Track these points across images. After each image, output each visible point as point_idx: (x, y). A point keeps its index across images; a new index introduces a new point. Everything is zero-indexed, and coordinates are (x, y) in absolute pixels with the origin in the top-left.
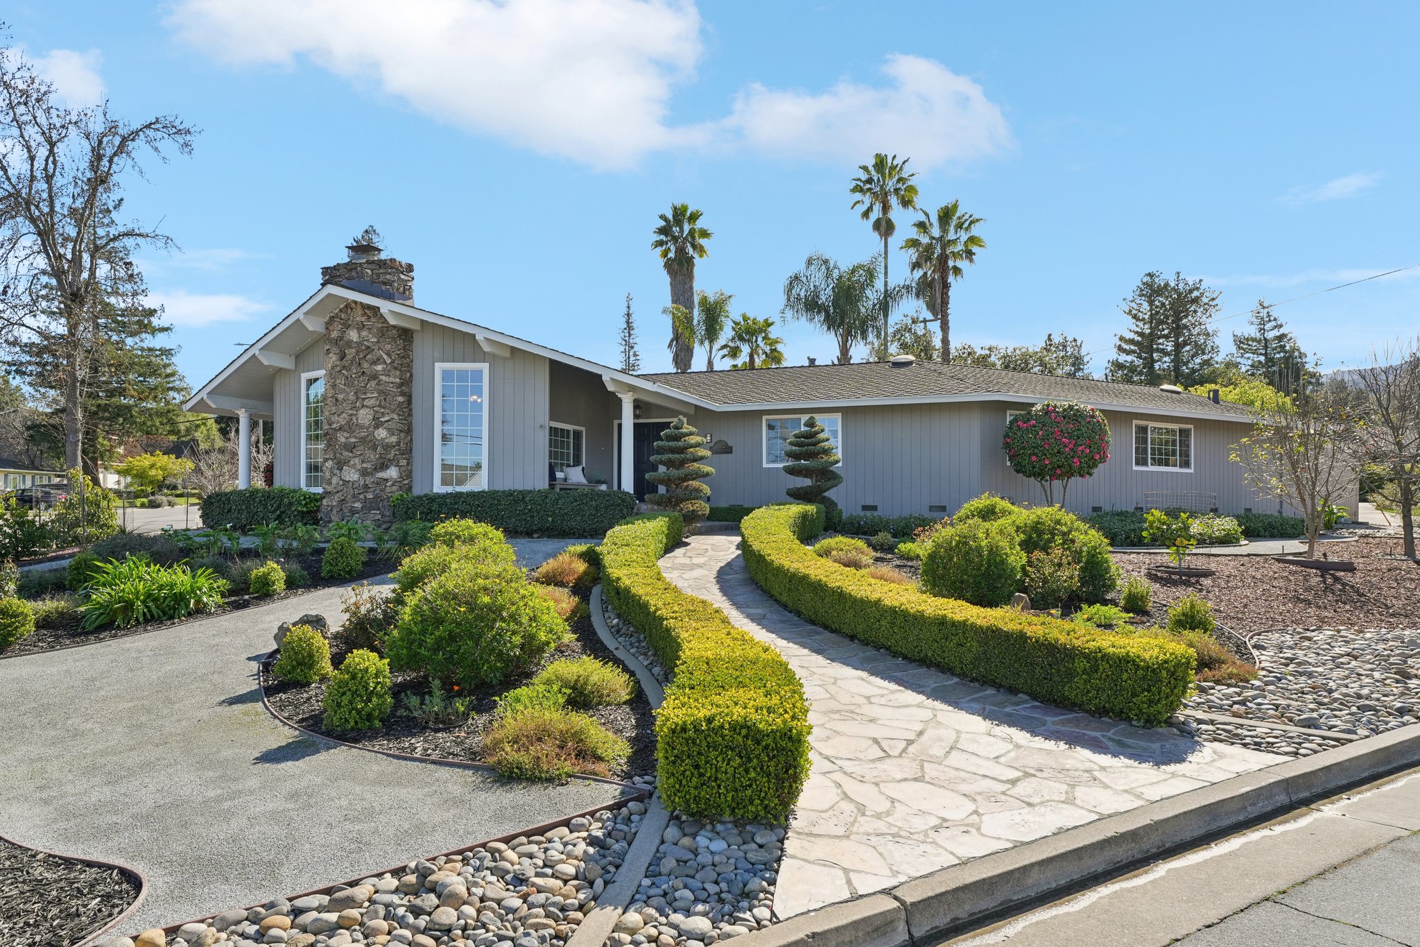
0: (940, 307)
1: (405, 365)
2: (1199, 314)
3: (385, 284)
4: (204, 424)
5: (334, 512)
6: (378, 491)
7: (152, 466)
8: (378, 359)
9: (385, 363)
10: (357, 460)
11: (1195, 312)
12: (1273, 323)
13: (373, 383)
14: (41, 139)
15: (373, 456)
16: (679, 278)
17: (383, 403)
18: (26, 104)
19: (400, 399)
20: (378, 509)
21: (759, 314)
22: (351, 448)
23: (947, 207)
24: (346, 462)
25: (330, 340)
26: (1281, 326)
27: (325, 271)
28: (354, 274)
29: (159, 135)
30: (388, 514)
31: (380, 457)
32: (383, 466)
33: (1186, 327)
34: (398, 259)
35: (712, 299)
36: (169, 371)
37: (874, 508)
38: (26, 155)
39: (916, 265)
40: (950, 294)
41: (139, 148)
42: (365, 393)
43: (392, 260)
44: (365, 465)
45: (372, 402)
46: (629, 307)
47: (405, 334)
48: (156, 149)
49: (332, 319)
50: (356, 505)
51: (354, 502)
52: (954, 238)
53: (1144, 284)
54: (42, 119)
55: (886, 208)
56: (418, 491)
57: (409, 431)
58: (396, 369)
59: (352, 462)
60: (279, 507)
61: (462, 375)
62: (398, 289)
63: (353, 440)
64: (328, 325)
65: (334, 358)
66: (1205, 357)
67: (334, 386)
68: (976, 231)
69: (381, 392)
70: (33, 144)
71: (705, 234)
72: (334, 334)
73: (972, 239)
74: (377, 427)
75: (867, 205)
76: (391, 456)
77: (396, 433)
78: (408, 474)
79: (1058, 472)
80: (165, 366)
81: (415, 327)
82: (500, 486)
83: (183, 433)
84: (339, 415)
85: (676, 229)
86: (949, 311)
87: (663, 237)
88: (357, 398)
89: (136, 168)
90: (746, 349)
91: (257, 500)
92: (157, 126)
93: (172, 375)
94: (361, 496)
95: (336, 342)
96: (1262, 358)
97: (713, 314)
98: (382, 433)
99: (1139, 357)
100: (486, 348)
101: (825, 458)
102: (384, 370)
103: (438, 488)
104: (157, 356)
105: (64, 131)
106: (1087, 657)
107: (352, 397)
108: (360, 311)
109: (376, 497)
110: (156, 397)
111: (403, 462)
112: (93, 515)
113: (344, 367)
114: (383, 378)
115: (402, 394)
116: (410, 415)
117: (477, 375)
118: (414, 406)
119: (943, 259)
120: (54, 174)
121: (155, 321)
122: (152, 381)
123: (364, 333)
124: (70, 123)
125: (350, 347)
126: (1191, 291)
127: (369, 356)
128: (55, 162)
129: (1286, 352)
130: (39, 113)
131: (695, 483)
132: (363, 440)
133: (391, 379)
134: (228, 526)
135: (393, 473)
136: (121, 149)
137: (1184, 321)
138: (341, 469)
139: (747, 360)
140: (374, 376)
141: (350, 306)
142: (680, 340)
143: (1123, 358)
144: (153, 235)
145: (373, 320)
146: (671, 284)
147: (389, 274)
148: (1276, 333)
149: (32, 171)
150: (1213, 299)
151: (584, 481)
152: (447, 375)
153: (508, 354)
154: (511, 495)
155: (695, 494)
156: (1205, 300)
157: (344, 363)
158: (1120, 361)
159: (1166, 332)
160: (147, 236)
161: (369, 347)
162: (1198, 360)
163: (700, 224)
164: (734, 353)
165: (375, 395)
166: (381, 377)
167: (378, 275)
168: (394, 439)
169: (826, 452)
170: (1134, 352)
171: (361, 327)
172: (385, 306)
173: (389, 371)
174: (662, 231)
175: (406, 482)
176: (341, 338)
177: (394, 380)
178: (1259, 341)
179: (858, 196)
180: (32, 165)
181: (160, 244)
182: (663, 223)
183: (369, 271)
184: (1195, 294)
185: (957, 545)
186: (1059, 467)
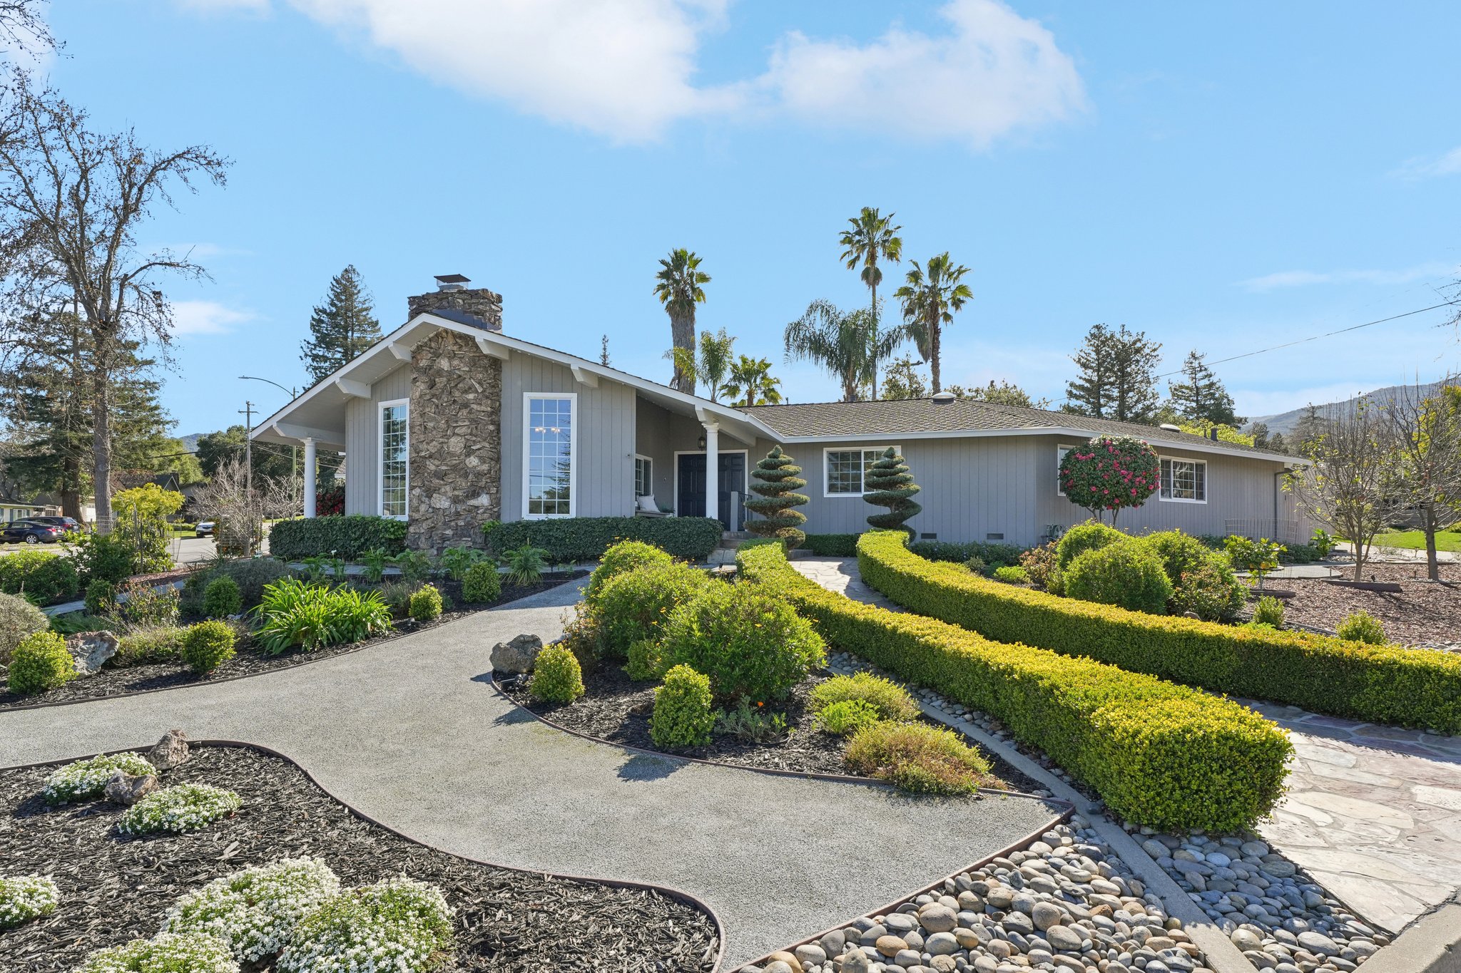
0: (930, 350)
1: (494, 393)
2: (1141, 363)
3: (477, 313)
4: (179, 459)
5: (423, 539)
6: (469, 519)
7: (143, 499)
8: (470, 388)
9: (477, 392)
10: (448, 488)
11: (1138, 361)
12: (1204, 373)
13: (465, 412)
14: (73, 164)
15: (464, 484)
16: (681, 320)
17: (474, 431)
18: (59, 128)
19: (491, 427)
20: (470, 536)
21: (756, 356)
22: (441, 476)
23: (938, 259)
24: (437, 490)
25: (418, 369)
26: (1211, 376)
27: (412, 300)
28: (445, 303)
29: (192, 164)
30: (480, 541)
31: (472, 485)
32: (475, 494)
33: (1130, 374)
34: (490, 290)
35: (716, 339)
36: (153, 404)
37: (933, 536)
38: (52, 181)
39: (909, 311)
40: (940, 339)
41: (169, 178)
42: (456, 422)
43: (485, 291)
44: (456, 493)
45: (463, 430)
46: (605, 349)
47: (495, 363)
48: (185, 180)
49: (419, 348)
50: (447, 532)
51: (445, 530)
52: (945, 286)
53: (1092, 335)
54: (76, 145)
55: (872, 257)
56: (507, 519)
57: (498, 460)
58: (487, 397)
59: (443, 490)
60: (363, 534)
61: (550, 404)
62: (490, 320)
63: (444, 468)
64: (415, 355)
65: (422, 386)
66: (1147, 403)
67: (422, 415)
68: (963, 280)
69: (472, 421)
70: (60, 169)
71: (703, 278)
72: (423, 363)
73: (962, 289)
74: (468, 455)
75: (855, 255)
76: (482, 484)
77: (488, 460)
78: (497, 502)
79: (1117, 501)
80: (150, 399)
81: (504, 356)
82: (587, 514)
83: (156, 467)
84: (428, 443)
85: (677, 275)
86: (939, 355)
87: (664, 281)
88: (448, 427)
89: (165, 197)
90: (744, 387)
91: (337, 528)
92: (189, 156)
93: (156, 408)
94: (453, 524)
95: (425, 370)
96: (1194, 404)
97: (715, 356)
98: (473, 461)
99: (1088, 402)
100: (579, 378)
101: (904, 488)
102: (475, 399)
103: (527, 516)
104: (141, 390)
105: (99, 157)
106: (1379, 668)
107: (442, 424)
108: (451, 340)
109: (468, 524)
110: (140, 430)
111: (494, 490)
112: (149, 544)
113: (434, 396)
114: (474, 406)
115: (493, 423)
116: (499, 444)
117: (566, 405)
118: (502, 435)
119: (934, 306)
120: (86, 200)
121: (138, 355)
122: (139, 414)
123: (456, 362)
124: (106, 149)
125: (441, 376)
126: (1135, 343)
127: (460, 385)
128: (87, 189)
129: (1216, 399)
130: (73, 138)
131: (789, 511)
132: (454, 468)
133: (483, 408)
134: (333, 552)
135: (484, 500)
136: (150, 178)
137: (1129, 370)
138: (430, 497)
139: (746, 398)
140: (466, 405)
141: (441, 335)
142: (682, 380)
143: (1074, 403)
144: (184, 264)
145: (465, 349)
146: (673, 325)
147: (481, 304)
148: (1206, 382)
149: (59, 196)
150: (1155, 350)
151: (656, 510)
152: (535, 404)
153: (594, 384)
154: (605, 522)
155: (793, 522)
156: (1146, 351)
157: (433, 391)
158: (1071, 405)
159: (1112, 380)
160: (178, 265)
161: (460, 376)
162: (1140, 406)
163: (699, 269)
164: (733, 391)
165: (467, 423)
166: (473, 406)
167: (470, 305)
168: (485, 467)
169: (905, 481)
170: (1082, 397)
171: (452, 356)
172: (480, 336)
173: (481, 400)
174: (663, 275)
175: (496, 510)
176: (430, 367)
177: (485, 409)
178: (1191, 390)
179: (847, 247)
180: (59, 190)
181: (192, 273)
182: (664, 268)
183: (460, 301)
184: (1139, 345)
185: (1110, 568)
186: (1117, 496)
